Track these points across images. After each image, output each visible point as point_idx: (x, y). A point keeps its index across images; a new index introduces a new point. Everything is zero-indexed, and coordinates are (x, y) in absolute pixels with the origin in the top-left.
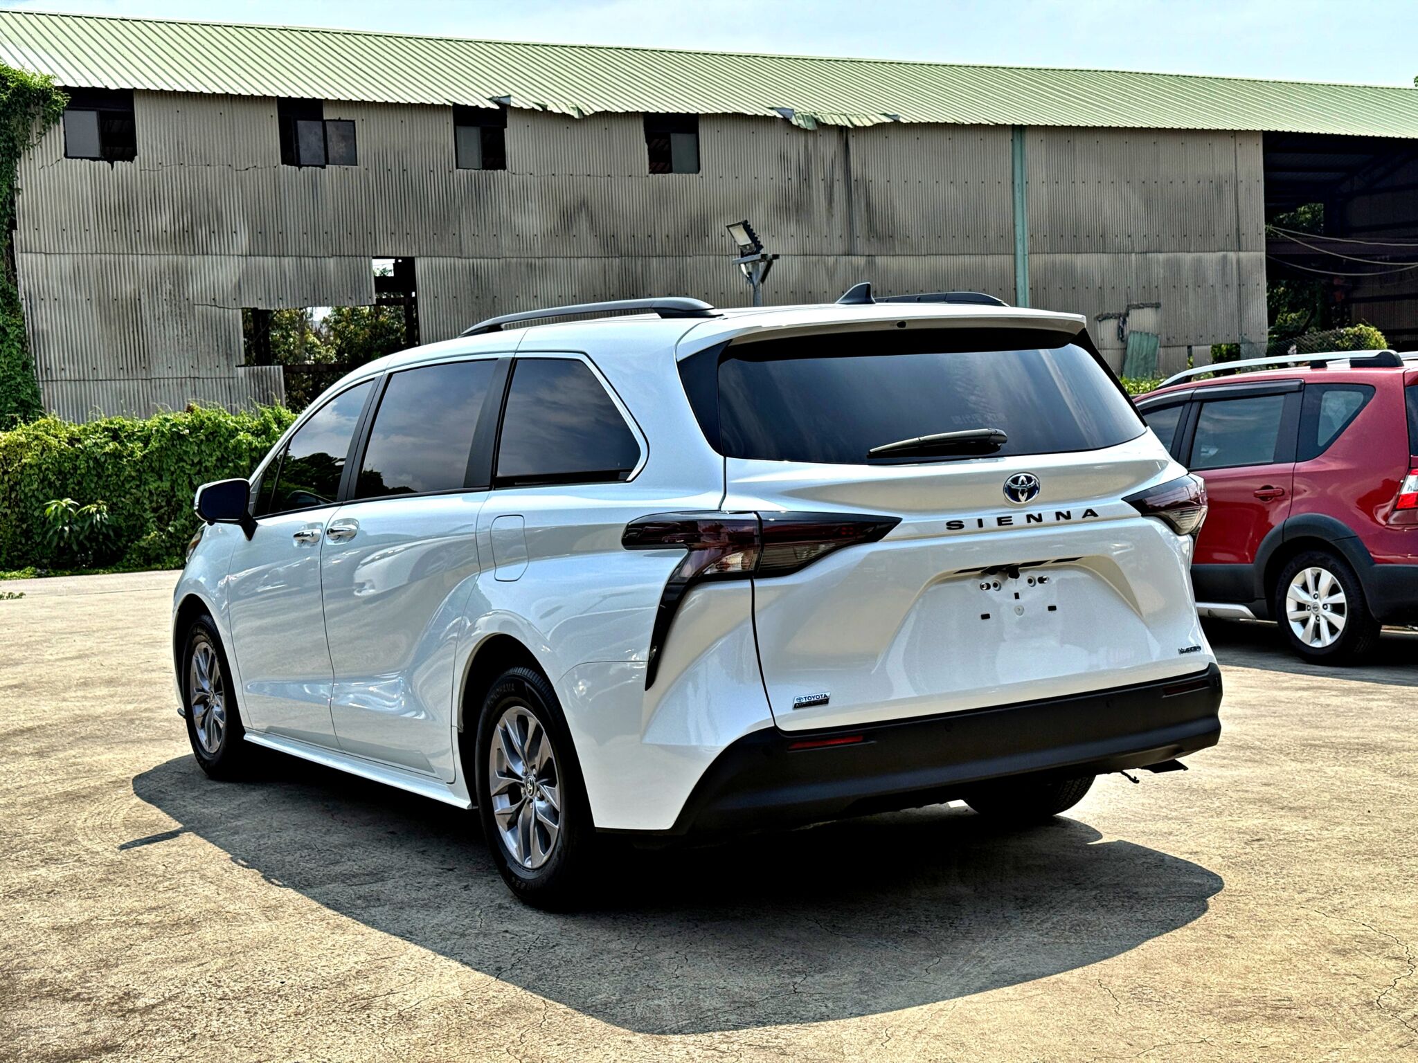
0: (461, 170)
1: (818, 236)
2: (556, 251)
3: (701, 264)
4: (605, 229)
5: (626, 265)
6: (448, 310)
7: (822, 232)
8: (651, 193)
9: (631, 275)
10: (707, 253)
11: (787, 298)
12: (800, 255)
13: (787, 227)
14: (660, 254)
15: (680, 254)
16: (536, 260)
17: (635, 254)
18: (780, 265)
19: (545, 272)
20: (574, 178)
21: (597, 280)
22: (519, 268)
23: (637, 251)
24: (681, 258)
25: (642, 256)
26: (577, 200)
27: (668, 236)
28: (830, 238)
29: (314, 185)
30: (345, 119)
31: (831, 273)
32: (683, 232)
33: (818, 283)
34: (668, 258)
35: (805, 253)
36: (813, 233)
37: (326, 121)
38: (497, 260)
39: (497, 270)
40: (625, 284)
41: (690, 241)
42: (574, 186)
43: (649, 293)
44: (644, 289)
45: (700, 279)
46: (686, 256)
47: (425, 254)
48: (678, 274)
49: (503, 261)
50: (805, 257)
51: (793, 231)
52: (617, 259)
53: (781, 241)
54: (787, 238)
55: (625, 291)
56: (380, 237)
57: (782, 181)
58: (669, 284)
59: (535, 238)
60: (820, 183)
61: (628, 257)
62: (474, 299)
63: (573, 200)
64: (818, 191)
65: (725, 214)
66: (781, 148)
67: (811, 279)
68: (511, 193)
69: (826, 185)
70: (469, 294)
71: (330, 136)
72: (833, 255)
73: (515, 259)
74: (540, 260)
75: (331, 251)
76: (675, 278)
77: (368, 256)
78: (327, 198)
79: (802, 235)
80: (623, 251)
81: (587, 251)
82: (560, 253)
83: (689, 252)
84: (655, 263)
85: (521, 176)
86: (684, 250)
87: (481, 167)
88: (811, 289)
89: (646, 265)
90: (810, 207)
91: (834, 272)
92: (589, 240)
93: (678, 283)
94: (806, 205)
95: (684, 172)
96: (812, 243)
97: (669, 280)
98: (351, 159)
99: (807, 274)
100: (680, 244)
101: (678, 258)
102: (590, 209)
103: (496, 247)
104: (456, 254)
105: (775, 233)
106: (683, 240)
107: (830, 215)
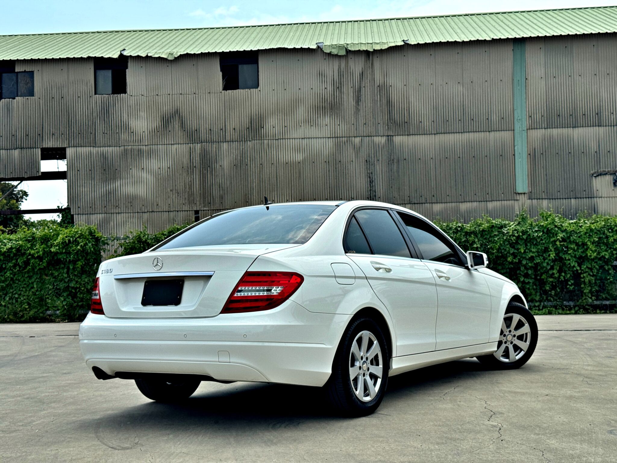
0: (97, 95)
1: (347, 125)
2: (157, 141)
3: (258, 145)
4: (191, 126)
5: (205, 148)
6: (86, 178)
7: (350, 122)
8: (223, 102)
9: (208, 154)
10: (263, 139)
11: (322, 166)
12: (333, 138)
13: (323, 119)
14: (229, 140)
15: (243, 140)
16: (144, 147)
17: (211, 141)
18: (317, 144)
19: (150, 154)
20: (171, 96)
21: (185, 158)
22: (133, 152)
23: (212, 139)
24: (244, 142)
25: (216, 142)
26: (172, 109)
27: (234, 129)
28: (356, 125)
29: (8, 109)
30: (28, 70)
31: (357, 148)
32: (245, 126)
33: (346, 155)
34: (234, 142)
35: (336, 136)
36: (343, 123)
37: (17, 72)
38: (118, 148)
39: (118, 154)
40: (204, 160)
41: (250, 131)
42: (171, 101)
43: (220, 165)
44: (217, 163)
45: (257, 155)
46: (247, 141)
47: (73, 145)
48: (241, 152)
49: (122, 148)
50: (336, 139)
51: (328, 122)
52: (199, 144)
53: (318, 128)
54: (323, 127)
55: (204, 164)
56: (45, 137)
57: (320, 90)
58: (234, 159)
59: (144, 133)
60: (350, 89)
61: (207, 143)
62: (103, 171)
63: (170, 110)
64: (348, 95)
65: (276, 113)
66: (319, 68)
67: (340, 153)
68: (129, 107)
69: (354, 91)
70: (99, 168)
71: (19, 81)
72: (359, 137)
73: (130, 147)
74: (147, 147)
75: (15, 146)
76: (239, 155)
77: (38, 148)
78: (15, 116)
79: (335, 124)
80: (203, 139)
81: (178, 140)
82: (160, 142)
83: (249, 138)
84: (225, 146)
85: (136, 97)
86: (246, 137)
87: (111, 92)
88: (341, 159)
89: (218, 147)
90: (342, 106)
91: (359, 147)
92: (180, 133)
93: (241, 158)
94: (338, 104)
95: (247, 88)
96: (342, 129)
97: (234, 156)
98: (31, 93)
99: (338, 150)
100: (243, 133)
101: (241, 142)
102: (181, 114)
103: (118, 140)
104: (92, 145)
105: (313, 124)
106: (245, 131)
107: (357, 110)
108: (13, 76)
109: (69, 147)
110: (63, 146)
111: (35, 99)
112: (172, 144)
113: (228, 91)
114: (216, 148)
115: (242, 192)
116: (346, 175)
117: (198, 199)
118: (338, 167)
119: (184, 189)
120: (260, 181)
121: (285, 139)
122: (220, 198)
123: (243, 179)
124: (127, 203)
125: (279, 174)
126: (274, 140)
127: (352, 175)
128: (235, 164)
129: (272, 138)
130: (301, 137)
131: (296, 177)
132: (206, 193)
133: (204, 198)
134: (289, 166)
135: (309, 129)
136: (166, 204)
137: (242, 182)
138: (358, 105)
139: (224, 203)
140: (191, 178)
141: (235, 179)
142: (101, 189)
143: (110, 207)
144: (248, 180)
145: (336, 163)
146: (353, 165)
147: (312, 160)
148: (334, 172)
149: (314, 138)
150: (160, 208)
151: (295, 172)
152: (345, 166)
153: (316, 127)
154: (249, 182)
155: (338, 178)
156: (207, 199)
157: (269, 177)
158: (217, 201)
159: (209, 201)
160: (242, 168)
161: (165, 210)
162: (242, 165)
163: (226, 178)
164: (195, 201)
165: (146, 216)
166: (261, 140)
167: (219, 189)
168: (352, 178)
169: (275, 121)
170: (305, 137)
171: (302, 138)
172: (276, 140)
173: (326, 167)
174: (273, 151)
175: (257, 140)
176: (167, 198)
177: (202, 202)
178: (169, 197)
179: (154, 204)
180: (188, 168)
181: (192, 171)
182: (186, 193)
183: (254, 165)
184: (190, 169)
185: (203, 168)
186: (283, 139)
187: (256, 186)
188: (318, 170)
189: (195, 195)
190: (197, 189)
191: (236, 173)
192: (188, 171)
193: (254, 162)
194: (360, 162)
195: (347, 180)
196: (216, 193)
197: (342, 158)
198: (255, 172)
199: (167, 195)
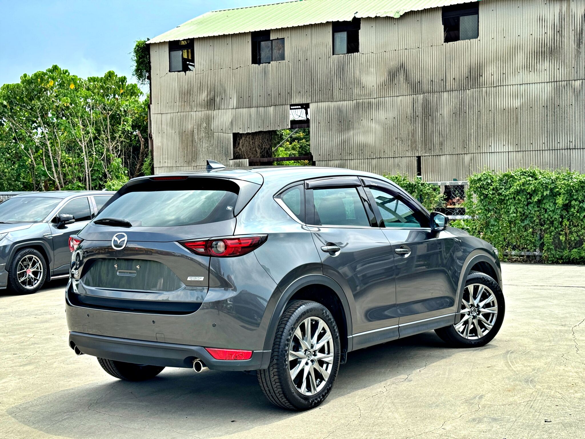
0: (335, 56)
1: (567, 68)
2: (385, 93)
3: (476, 93)
4: (414, 79)
5: (427, 98)
6: (325, 129)
7: (570, 65)
8: (444, 54)
9: (429, 103)
10: (481, 87)
11: (540, 110)
12: (552, 82)
13: (542, 64)
14: (449, 90)
15: (462, 89)
16: (373, 99)
17: (433, 91)
18: (535, 89)
19: (378, 105)
20: (397, 51)
21: (408, 108)
22: (364, 105)
23: (434, 89)
24: (463, 91)
25: (437, 92)
26: (398, 64)
27: (454, 79)
28: (577, 68)
29: (265, 72)
30: (280, 38)
31: (577, 91)
32: (465, 75)
33: (566, 99)
34: (454, 92)
35: (555, 80)
36: (563, 66)
37: (272, 40)
38: (351, 101)
39: (352, 107)
40: (425, 109)
41: (469, 80)
42: (397, 56)
43: (440, 113)
44: (437, 112)
45: (475, 102)
46: (466, 89)
47: (315, 101)
48: (460, 101)
49: (355, 102)
50: (555, 83)
51: (547, 67)
52: (421, 95)
53: (537, 73)
54: (542, 71)
55: (425, 113)
56: (293, 95)
57: (540, 35)
58: (454, 107)
59: (373, 87)
60: (571, 32)
61: (428, 93)
62: (339, 123)
63: (396, 64)
64: (569, 38)
65: (495, 61)
66: (540, 14)
67: (559, 97)
68: (361, 65)
69: (575, 34)
70: (336, 120)
71: (274, 47)
72: (580, 80)
73: (362, 100)
74: (376, 99)
75: (271, 104)
76: (458, 103)
77: (287, 104)
78: (270, 78)
79: (554, 68)
80: (425, 90)
81: (403, 92)
82: (387, 95)
83: (468, 87)
84: (445, 95)
85: (367, 55)
86: (465, 86)
87: (346, 53)
88: (559, 103)
89: (439, 97)
90: (562, 50)
91: (580, 91)
92: (404, 86)
93: (460, 106)
94: (558, 48)
95: (467, 39)
96: (561, 73)
97: (454, 105)
98: (282, 57)
99: (557, 94)
100: (462, 83)
101: (461, 91)
102: (406, 68)
103: (351, 94)
104: (330, 100)
105: (532, 69)
106: (465, 80)
107: (578, 52)
108: (269, 43)
109: (312, 103)
110: (307, 102)
111: (286, 62)
112: (397, 96)
113: (449, 43)
114: (437, 98)
115: (461, 138)
116: (565, 119)
117: (420, 146)
118: (557, 111)
119: (407, 137)
120: (478, 127)
121: (503, 86)
122: (440, 144)
123: (462, 126)
124: (359, 150)
125: (497, 120)
126: (493, 88)
127: (571, 119)
128: (454, 112)
129: (490, 86)
130: (519, 83)
131: (513, 122)
132: (427, 140)
133: (426, 145)
134: (507, 112)
135: (527, 74)
136: (391, 151)
137: (461, 129)
138: (579, 47)
139: (443, 149)
140: (414, 127)
141: (454, 126)
142: (337, 139)
143: (345, 154)
144: (466, 127)
145: (554, 107)
146: (572, 108)
147: (530, 105)
148: (552, 117)
149: (532, 83)
150: (386, 155)
151: (512, 117)
152: (564, 110)
153: (534, 72)
154: (468, 129)
155: (556, 122)
156: (428, 146)
157: (487, 124)
158: (437, 148)
159: (430, 147)
160: (461, 115)
161: (390, 156)
162: (461, 113)
163: (445, 125)
164: (417, 147)
165: (374, 162)
166: (480, 88)
167: (439, 136)
168: (571, 121)
169: (494, 68)
170: (524, 83)
171: (520, 85)
172: (494, 87)
173: (544, 112)
174: (491, 98)
175: (475, 88)
176: (393, 145)
177: (423, 149)
178: (394, 145)
179: (381, 151)
180: (412, 118)
181: (415, 120)
182: (409, 141)
183: (472, 112)
184: (413, 118)
185: (424, 117)
186: (501, 86)
187: (473, 132)
188: (536, 115)
189: (417, 142)
190: (419, 137)
191: (455, 120)
192: (411, 120)
193: (472, 109)
194: (580, 105)
195: (566, 124)
196: (436, 140)
197: (561, 102)
198: (473, 119)
199: (393, 143)
